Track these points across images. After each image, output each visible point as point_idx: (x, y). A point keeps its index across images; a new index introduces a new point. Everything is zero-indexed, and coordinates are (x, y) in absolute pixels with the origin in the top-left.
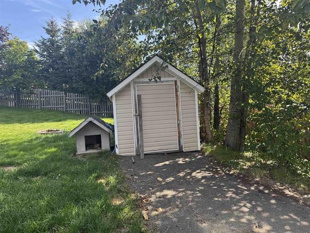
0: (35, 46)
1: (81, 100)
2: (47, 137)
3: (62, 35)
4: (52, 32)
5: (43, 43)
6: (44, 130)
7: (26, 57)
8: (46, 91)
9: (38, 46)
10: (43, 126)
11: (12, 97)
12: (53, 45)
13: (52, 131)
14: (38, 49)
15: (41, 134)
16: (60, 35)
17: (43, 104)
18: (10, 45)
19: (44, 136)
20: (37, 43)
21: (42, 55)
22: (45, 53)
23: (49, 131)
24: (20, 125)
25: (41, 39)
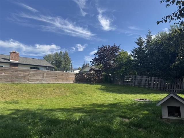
0: (131, 53)
1: (158, 81)
2: (140, 104)
3: (145, 44)
4: (140, 44)
5: (135, 51)
6: (138, 99)
7: (127, 59)
8: (137, 76)
9: (133, 52)
10: (137, 96)
11: (120, 79)
12: (141, 50)
13: (142, 100)
14: (132, 54)
15: (137, 101)
16: (144, 45)
17: (135, 83)
18: (120, 54)
19: (139, 103)
20: (132, 51)
21: (135, 57)
22: (136, 56)
23: (141, 99)
24: (125, 95)
25: (134, 48)
